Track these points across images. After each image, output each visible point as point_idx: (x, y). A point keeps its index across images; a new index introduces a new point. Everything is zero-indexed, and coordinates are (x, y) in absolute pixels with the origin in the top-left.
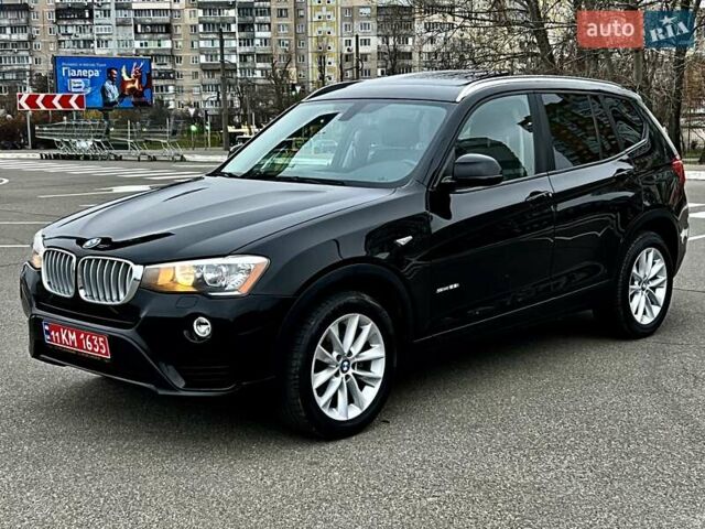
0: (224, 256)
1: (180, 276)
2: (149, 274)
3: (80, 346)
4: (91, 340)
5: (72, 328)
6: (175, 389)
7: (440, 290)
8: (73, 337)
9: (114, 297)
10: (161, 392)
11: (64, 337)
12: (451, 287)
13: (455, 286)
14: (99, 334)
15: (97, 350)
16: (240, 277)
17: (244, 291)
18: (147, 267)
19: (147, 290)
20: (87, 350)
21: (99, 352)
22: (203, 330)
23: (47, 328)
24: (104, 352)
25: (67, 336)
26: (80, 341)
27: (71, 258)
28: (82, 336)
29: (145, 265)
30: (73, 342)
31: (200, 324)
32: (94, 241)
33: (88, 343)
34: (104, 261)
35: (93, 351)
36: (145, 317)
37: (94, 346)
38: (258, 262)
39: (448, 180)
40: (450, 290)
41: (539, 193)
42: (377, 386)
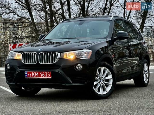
0: (82, 49)
2: (62, 55)
4: (44, 74)
5: (37, 72)
8: (37, 74)
11: (33, 75)
17: (89, 58)
18: (61, 53)
19: (61, 59)
20: (42, 77)
21: (47, 77)
23: (26, 73)
24: (49, 76)
25: (35, 74)
26: (40, 75)
28: (41, 73)
30: (37, 76)
32: (41, 49)
35: (45, 77)
36: (63, 66)
42: (111, 86)
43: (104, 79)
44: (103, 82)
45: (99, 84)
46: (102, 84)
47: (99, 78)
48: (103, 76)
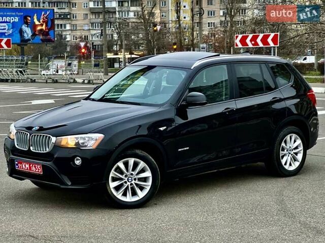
0: (87, 133)
1: (70, 141)
2: (58, 141)
3: (30, 169)
4: (35, 167)
5: (27, 162)
6: (68, 185)
7: (180, 150)
8: (27, 166)
9: (44, 150)
10: (62, 187)
11: (24, 166)
12: (185, 149)
13: (187, 148)
14: (38, 164)
15: (37, 171)
16: (93, 142)
17: (94, 147)
19: (57, 147)
20: (33, 170)
22: (78, 162)
23: (17, 163)
24: (40, 171)
25: (25, 166)
26: (30, 168)
27: (27, 134)
28: (31, 165)
29: (56, 137)
30: (28, 168)
31: (77, 160)
32: (37, 128)
33: (34, 168)
34: (41, 135)
35: (35, 171)
36: (56, 157)
37: (36, 169)
38: (100, 136)
39: (184, 103)
40: (184, 150)
41: (229, 108)
42: (148, 188)
43: (136, 177)
44: (133, 182)
45: (125, 184)
46: (131, 184)
47: (126, 176)
48: (133, 173)
